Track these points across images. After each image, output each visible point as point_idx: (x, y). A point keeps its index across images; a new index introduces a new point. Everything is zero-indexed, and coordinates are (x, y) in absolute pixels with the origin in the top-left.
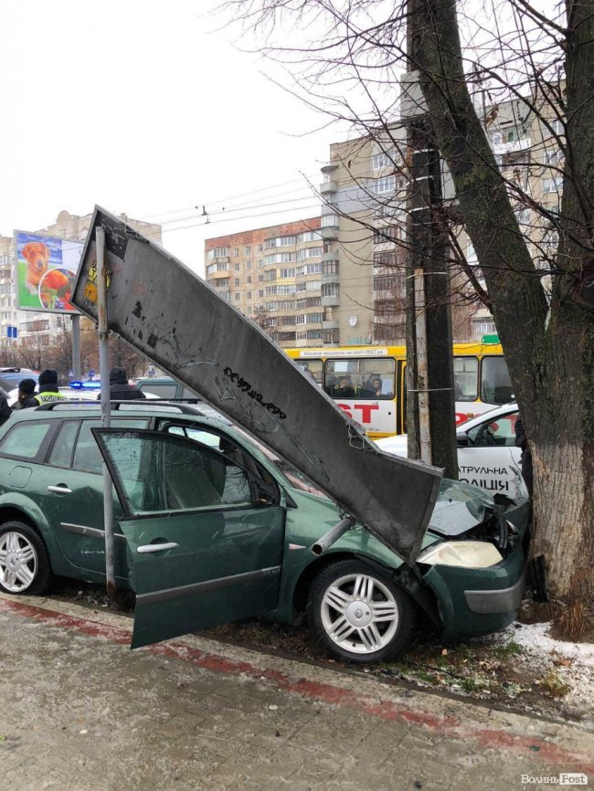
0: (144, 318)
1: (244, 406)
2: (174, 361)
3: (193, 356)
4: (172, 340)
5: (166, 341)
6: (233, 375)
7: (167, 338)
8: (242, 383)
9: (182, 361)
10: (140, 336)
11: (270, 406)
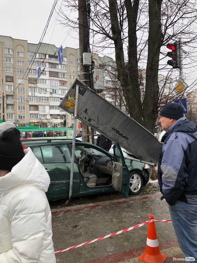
0: (87, 113)
1: (116, 137)
2: (96, 126)
3: (103, 125)
4: (96, 120)
5: (94, 120)
6: (115, 129)
7: (95, 120)
8: (117, 131)
9: (99, 126)
10: (85, 118)
11: (124, 137)
